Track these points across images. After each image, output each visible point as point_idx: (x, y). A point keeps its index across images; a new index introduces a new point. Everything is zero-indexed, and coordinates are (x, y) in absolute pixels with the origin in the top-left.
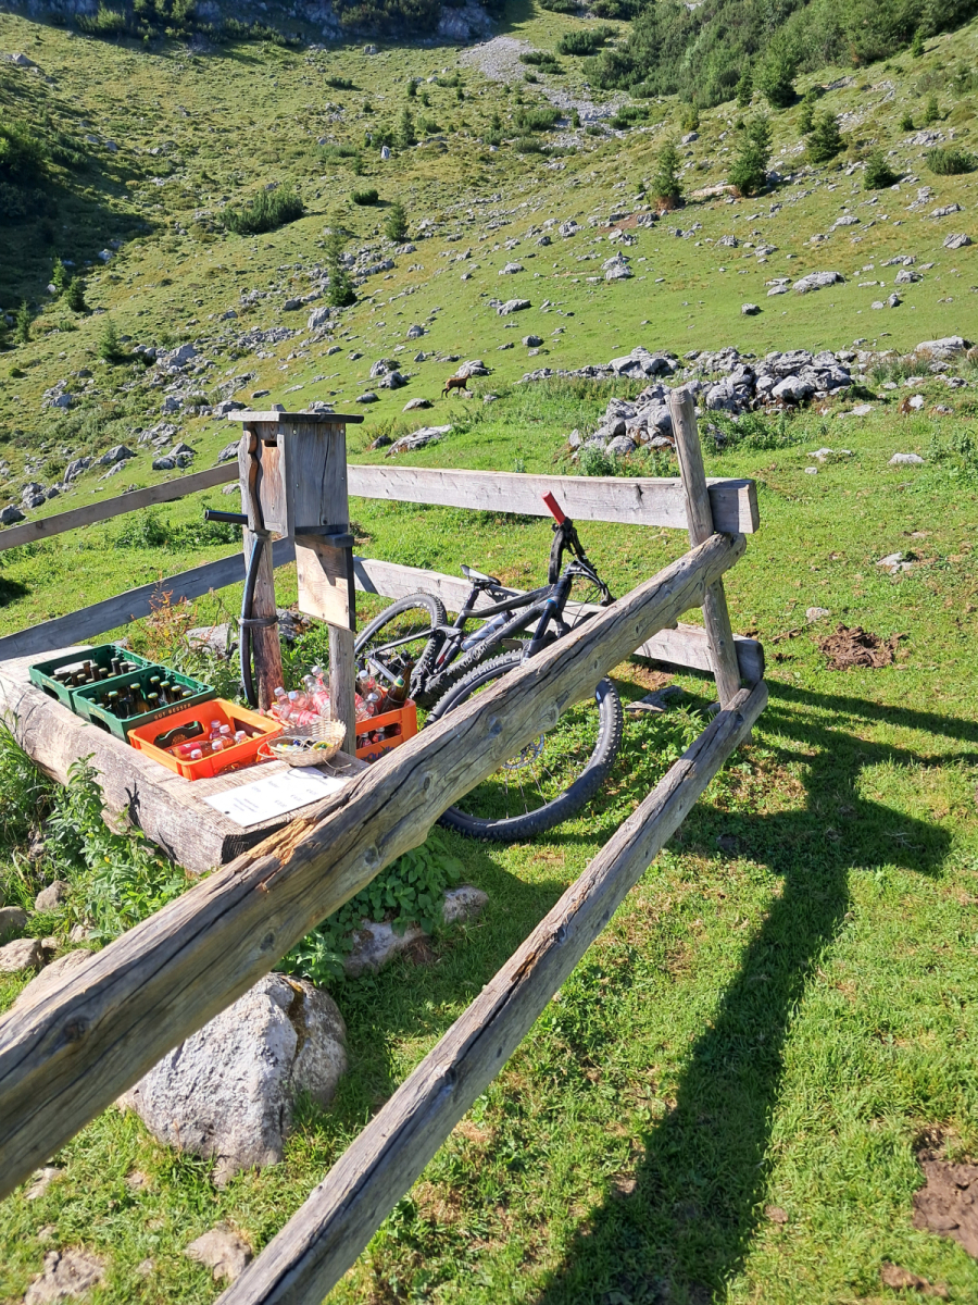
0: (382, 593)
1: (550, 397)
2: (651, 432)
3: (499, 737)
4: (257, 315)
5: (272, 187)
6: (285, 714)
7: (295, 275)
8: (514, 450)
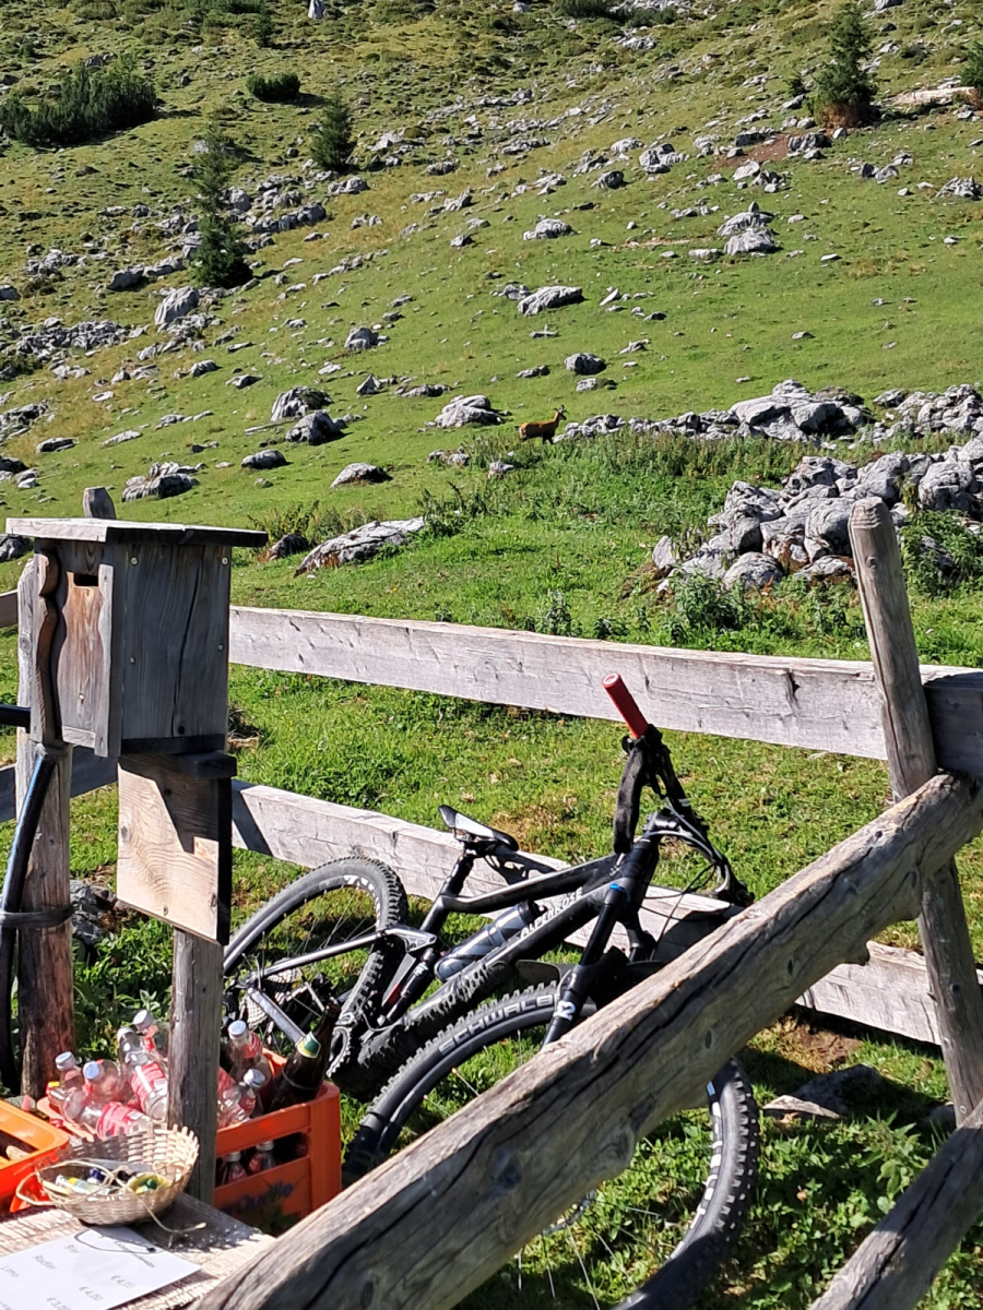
0: (279, 855)
1: (617, 469)
2: (812, 547)
3: (514, 1195)
4: (58, 297)
5: (97, 62)
6: (75, 1108)
7: (135, 225)
8: (543, 569)
